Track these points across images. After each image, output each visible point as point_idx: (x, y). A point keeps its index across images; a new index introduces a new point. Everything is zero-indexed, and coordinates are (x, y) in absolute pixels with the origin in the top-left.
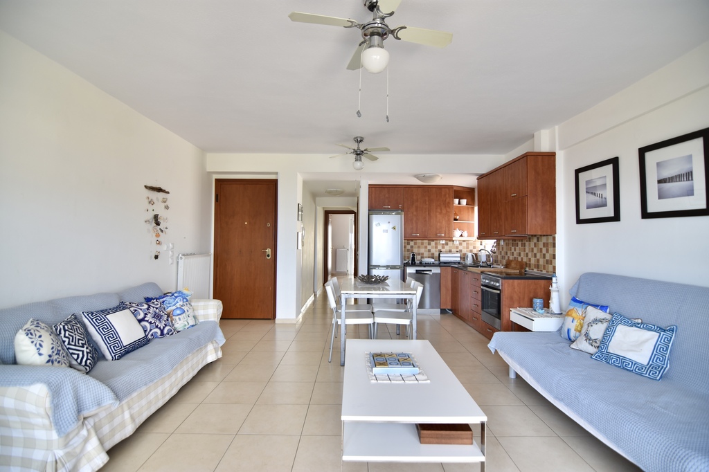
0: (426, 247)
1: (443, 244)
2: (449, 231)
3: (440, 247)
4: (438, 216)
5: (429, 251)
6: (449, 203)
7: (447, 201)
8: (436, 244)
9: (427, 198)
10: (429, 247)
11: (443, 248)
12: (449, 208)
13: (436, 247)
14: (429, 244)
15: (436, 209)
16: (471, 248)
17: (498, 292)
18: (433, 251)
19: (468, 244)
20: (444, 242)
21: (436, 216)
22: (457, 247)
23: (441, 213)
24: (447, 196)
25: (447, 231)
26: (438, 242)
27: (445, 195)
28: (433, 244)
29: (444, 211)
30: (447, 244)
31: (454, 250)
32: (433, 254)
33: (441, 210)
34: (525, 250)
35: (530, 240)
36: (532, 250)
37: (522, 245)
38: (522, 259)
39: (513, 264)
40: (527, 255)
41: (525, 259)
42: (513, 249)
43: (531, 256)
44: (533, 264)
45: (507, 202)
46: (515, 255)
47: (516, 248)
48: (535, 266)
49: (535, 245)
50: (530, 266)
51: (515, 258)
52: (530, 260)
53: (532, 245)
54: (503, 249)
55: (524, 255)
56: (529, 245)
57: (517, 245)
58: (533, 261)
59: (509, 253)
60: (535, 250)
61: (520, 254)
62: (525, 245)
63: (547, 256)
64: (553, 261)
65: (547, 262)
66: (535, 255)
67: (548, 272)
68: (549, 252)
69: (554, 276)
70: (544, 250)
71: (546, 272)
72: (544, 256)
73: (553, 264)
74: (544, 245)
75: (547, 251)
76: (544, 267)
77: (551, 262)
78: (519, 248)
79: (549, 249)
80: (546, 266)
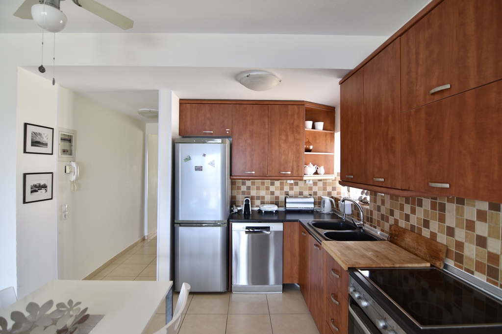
0: (268, 188)
1: (291, 184)
3: (286, 189)
4: (283, 145)
5: (272, 193)
6: (298, 126)
7: (296, 123)
8: (282, 184)
9: (266, 120)
10: (272, 188)
11: (291, 189)
12: (299, 133)
13: (282, 189)
14: (272, 184)
15: (280, 135)
16: (329, 189)
18: (277, 193)
19: (325, 184)
20: (292, 182)
21: (280, 146)
22: (310, 188)
23: (286, 141)
24: (296, 116)
25: (295, 167)
26: (285, 181)
27: (293, 115)
28: (277, 183)
29: (291, 139)
30: (296, 184)
31: (306, 193)
32: (277, 198)
33: (287, 136)
34: (442, 219)
35: (461, 201)
36: (470, 226)
37: (433, 207)
38: (433, 235)
39: (408, 240)
40: (451, 232)
41: (442, 239)
42: (407, 209)
43: (466, 237)
44: (470, 259)
45: (413, 111)
46: (414, 220)
47: (417, 208)
48: (479, 267)
49: (481, 216)
50: (459, 259)
51: (413, 227)
52: (460, 245)
53: (470, 212)
54: (383, 202)
55: (441, 230)
56: (457, 210)
57: (420, 205)
58: (471, 251)
59: (397, 213)
60: (482, 229)
61: (426, 224)
62: (442, 208)
66: (482, 241)
78: (425, 211)
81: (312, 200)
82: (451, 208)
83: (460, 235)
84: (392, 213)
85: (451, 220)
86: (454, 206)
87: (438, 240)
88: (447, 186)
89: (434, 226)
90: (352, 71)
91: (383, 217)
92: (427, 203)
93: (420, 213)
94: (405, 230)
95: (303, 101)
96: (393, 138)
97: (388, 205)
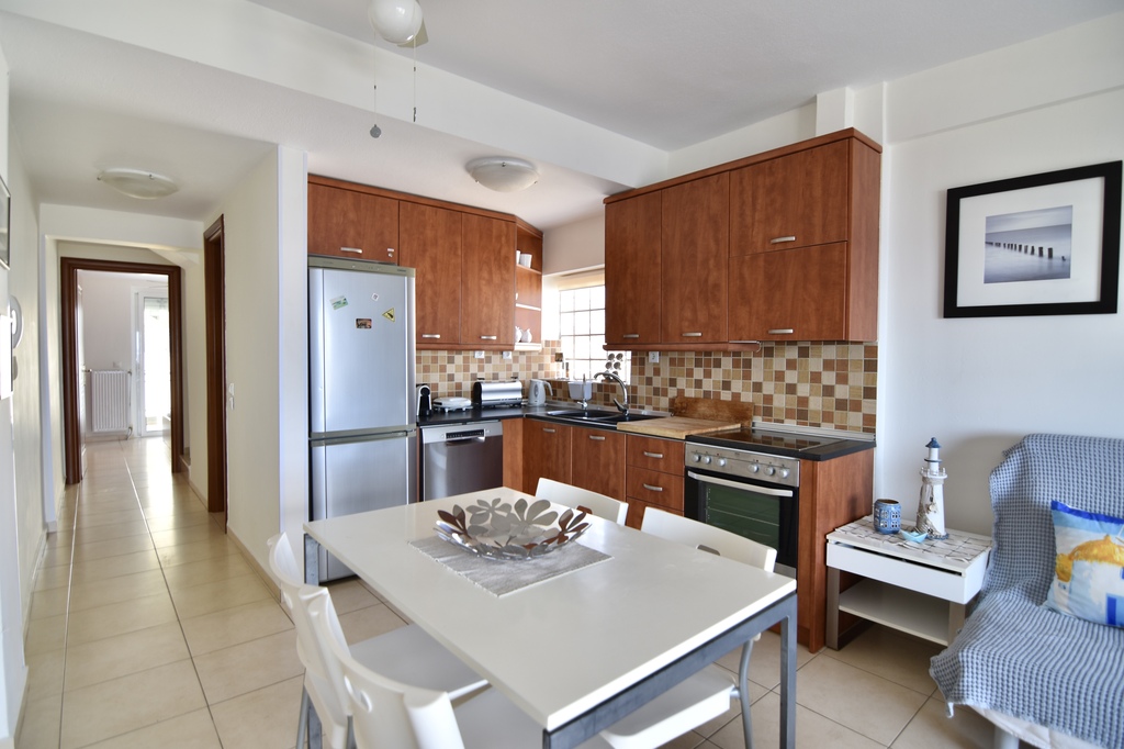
0: (443, 369)
1: (481, 360)
2: (507, 327)
3: (474, 368)
4: (485, 289)
5: (451, 378)
6: (507, 258)
7: (503, 252)
8: (466, 360)
9: (458, 239)
10: (451, 369)
11: (481, 369)
12: (508, 270)
13: (466, 369)
14: (451, 360)
15: (480, 270)
16: (535, 368)
17: (789, 493)
18: (459, 377)
19: (529, 359)
20: (482, 355)
21: (480, 290)
22: (509, 368)
23: (490, 282)
24: (503, 240)
25: (502, 329)
26: (471, 353)
27: (499, 238)
28: (459, 359)
29: (496, 279)
30: (488, 360)
31: (503, 375)
32: (459, 386)
33: (490, 273)
34: (747, 376)
35: (769, 353)
36: (780, 376)
37: (736, 364)
38: (736, 396)
39: (703, 409)
40: (757, 387)
41: (747, 397)
42: (698, 373)
43: (775, 388)
44: (780, 409)
45: (747, 258)
46: (708, 385)
47: (713, 370)
48: (789, 414)
49: (791, 365)
50: (768, 413)
51: (707, 393)
52: (768, 399)
53: (779, 363)
54: (657, 372)
55: (745, 388)
56: (765, 363)
57: (718, 364)
58: (781, 401)
59: (682, 383)
60: (791, 377)
61: (726, 385)
62: (748, 364)
63: (842, 392)
64: (865, 403)
65: (841, 405)
66: (791, 389)
67: (843, 428)
68: (850, 382)
69: (932, 444)
70: (829, 378)
71: (837, 427)
72: (829, 391)
73: (865, 410)
74: (828, 365)
75: (842, 379)
76: (828, 417)
77: (856, 407)
78: (724, 371)
79: (850, 375)
80: (837, 414)
81: (518, 385)
82: (758, 364)
83: (768, 388)
84: (673, 382)
85: (757, 374)
86: (762, 359)
87: (743, 399)
88: (791, 331)
89: (737, 386)
90: (632, 190)
91: (656, 391)
92: (727, 362)
93: (717, 375)
94: (696, 400)
95: (513, 216)
96: (716, 286)
97: (666, 373)
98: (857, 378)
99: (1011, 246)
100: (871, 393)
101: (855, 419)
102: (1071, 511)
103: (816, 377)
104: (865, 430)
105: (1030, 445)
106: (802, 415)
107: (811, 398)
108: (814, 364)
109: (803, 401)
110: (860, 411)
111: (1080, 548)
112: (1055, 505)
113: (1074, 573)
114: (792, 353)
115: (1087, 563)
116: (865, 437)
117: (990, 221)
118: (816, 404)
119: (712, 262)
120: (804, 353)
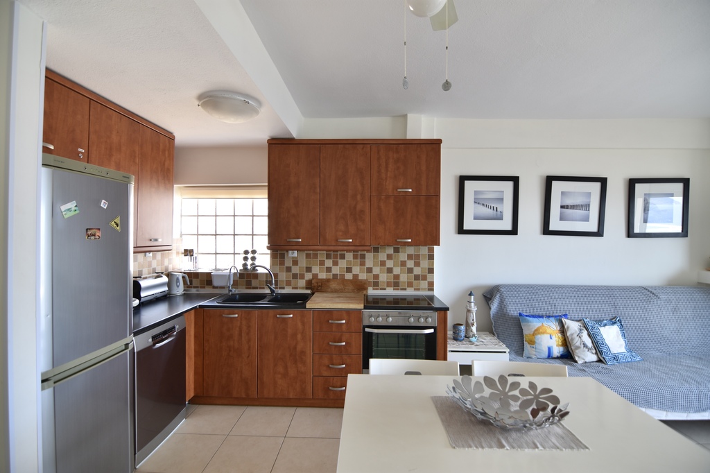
4: (154, 196)
9: (137, 149)
15: (152, 178)
17: (432, 331)
23: (157, 189)
27: (164, 151)
34: (363, 264)
35: (376, 250)
36: (383, 264)
37: (355, 257)
38: (356, 276)
39: (334, 285)
40: (370, 270)
41: (363, 276)
42: (329, 263)
43: (381, 270)
45: (383, 197)
46: (336, 270)
47: (340, 261)
48: (389, 284)
49: (389, 257)
50: (376, 285)
52: (376, 277)
53: (382, 256)
54: (295, 262)
55: (361, 271)
56: (374, 256)
57: (343, 257)
58: (384, 277)
59: (316, 270)
60: (390, 264)
61: (349, 270)
62: (363, 257)
63: (417, 271)
64: (429, 276)
65: (417, 277)
66: (390, 270)
67: (418, 289)
68: (421, 265)
69: (471, 294)
70: (410, 264)
71: (415, 289)
72: (410, 271)
73: (429, 280)
74: (410, 257)
75: (417, 264)
76: (410, 285)
77: (424, 278)
78: (348, 261)
79: (421, 262)
80: (415, 282)
81: (165, 279)
82: (370, 257)
83: (376, 270)
84: (309, 270)
85: (369, 263)
86: (372, 254)
87: (360, 278)
88: (410, 240)
89: (356, 270)
91: (295, 276)
92: (349, 256)
93: (343, 264)
94: (328, 280)
96: (362, 212)
97: (303, 262)
98: (425, 264)
99: (483, 205)
100: (431, 271)
101: (424, 284)
102: (527, 316)
103: (403, 264)
104: (429, 290)
105: (502, 290)
106: (396, 285)
107: (401, 275)
108: (403, 256)
109: (397, 277)
110: (426, 280)
111: (536, 330)
112: (520, 314)
113: (537, 341)
114: (390, 251)
115: (539, 336)
116: (429, 293)
117: (476, 193)
118: (404, 278)
119: (359, 197)
120: (397, 250)
